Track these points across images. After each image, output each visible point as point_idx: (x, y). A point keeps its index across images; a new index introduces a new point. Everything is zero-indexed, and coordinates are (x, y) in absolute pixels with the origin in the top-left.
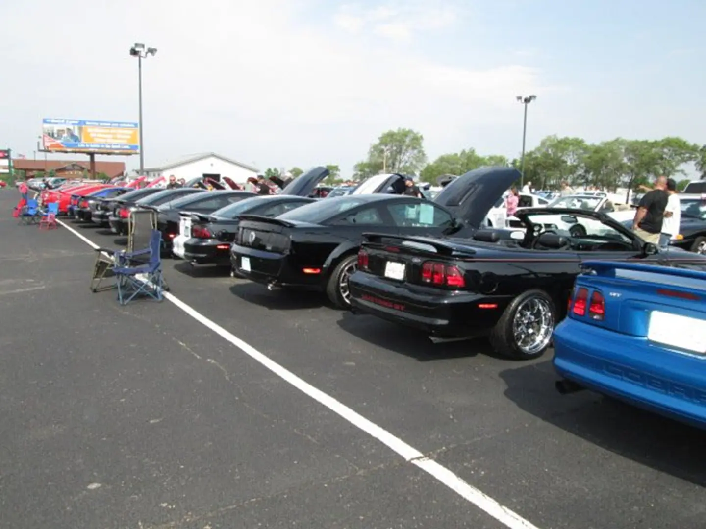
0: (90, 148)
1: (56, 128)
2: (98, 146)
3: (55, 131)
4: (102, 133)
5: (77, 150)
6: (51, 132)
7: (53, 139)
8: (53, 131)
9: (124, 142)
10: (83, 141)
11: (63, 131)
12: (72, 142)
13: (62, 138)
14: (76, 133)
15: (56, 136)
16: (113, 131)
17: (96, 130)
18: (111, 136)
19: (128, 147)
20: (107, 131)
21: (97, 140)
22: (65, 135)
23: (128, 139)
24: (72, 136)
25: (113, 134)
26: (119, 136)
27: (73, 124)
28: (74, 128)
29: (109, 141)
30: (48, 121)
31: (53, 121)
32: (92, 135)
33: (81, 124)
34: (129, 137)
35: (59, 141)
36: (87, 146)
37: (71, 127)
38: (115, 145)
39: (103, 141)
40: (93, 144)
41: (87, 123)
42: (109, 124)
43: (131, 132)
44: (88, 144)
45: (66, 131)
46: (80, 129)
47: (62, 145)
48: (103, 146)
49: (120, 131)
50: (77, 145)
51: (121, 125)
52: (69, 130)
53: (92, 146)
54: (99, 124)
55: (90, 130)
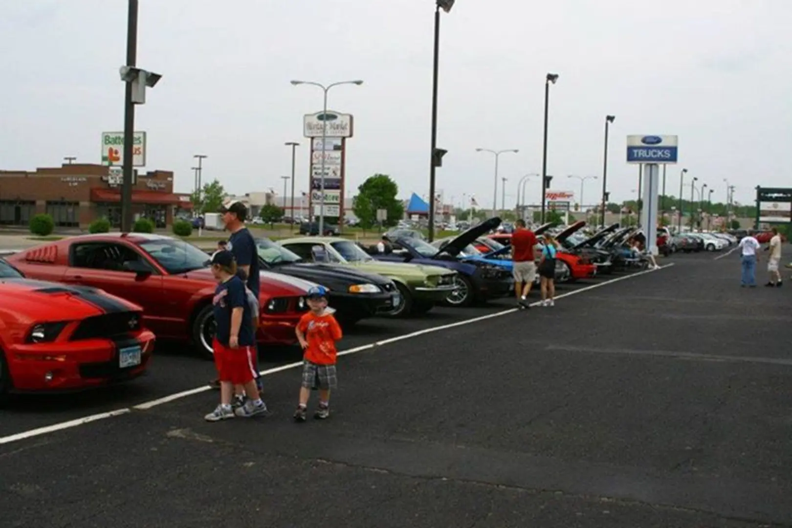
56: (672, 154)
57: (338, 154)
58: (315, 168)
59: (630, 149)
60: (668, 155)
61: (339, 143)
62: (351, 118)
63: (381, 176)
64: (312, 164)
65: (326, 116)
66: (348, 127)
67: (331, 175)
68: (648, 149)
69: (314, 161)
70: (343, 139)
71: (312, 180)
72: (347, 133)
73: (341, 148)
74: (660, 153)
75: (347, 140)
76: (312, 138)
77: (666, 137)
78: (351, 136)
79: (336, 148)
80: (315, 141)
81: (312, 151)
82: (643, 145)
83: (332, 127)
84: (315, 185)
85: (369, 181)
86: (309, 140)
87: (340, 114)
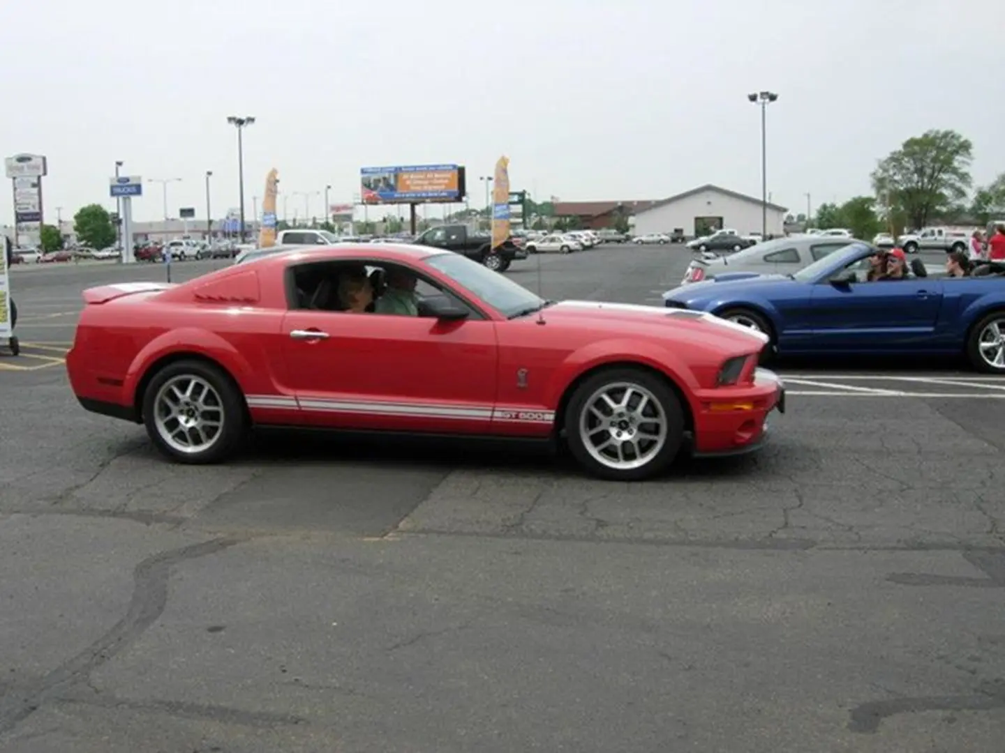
0: (405, 197)
1: (373, 177)
2: (414, 195)
3: (372, 181)
4: (420, 179)
5: (393, 201)
6: (367, 183)
7: (368, 190)
8: (369, 181)
9: (443, 187)
10: (399, 191)
11: (379, 181)
12: (388, 192)
13: (379, 189)
14: (392, 182)
15: (372, 186)
16: (429, 176)
17: (412, 177)
18: (426, 182)
19: (444, 194)
20: (422, 177)
21: (413, 188)
22: (381, 185)
23: (446, 185)
24: (388, 185)
25: (429, 179)
26: (436, 182)
27: (390, 172)
28: (390, 176)
29: (425, 188)
30: (365, 171)
31: (370, 170)
32: (408, 182)
33: (398, 171)
34: (446, 181)
35: (374, 193)
36: (403, 195)
37: (387, 175)
38: (432, 192)
39: (418, 188)
40: (408, 193)
41: (403, 169)
42: (425, 168)
43: (448, 175)
44: (405, 193)
45: (382, 180)
46: (396, 177)
47: (379, 197)
48: (419, 195)
49: (436, 176)
50: (393, 195)
51: (439, 168)
52: (385, 179)
53: (407, 195)
54: (415, 169)
55: (405, 176)
56: (138, 190)
57: (35, 190)
58: (18, 204)
59: (112, 187)
60: (134, 189)
61: (35, 181)
62: (44, 159)
63: (94, 206)
64: (15, 201)
65: (22, 159)
66: (42, 167)
67: (31, 210)
68: (121, 187)
69: (18, 198)
70: (39, 178)
71: (17, 215)
72: (41, 172)
73: (38, 185)
74: (129, 190)
75: (43, 178)
76: (14, 178)
77: (134, 178)
78: (45, 174)
79: (34, 185)
80: (16, 181)
81: (15, 189)
82: (121, 184)
83: (29, 167)
84: (20, 218)
85: (83, 210)
86: (11, 180)
87: (33, 156)
